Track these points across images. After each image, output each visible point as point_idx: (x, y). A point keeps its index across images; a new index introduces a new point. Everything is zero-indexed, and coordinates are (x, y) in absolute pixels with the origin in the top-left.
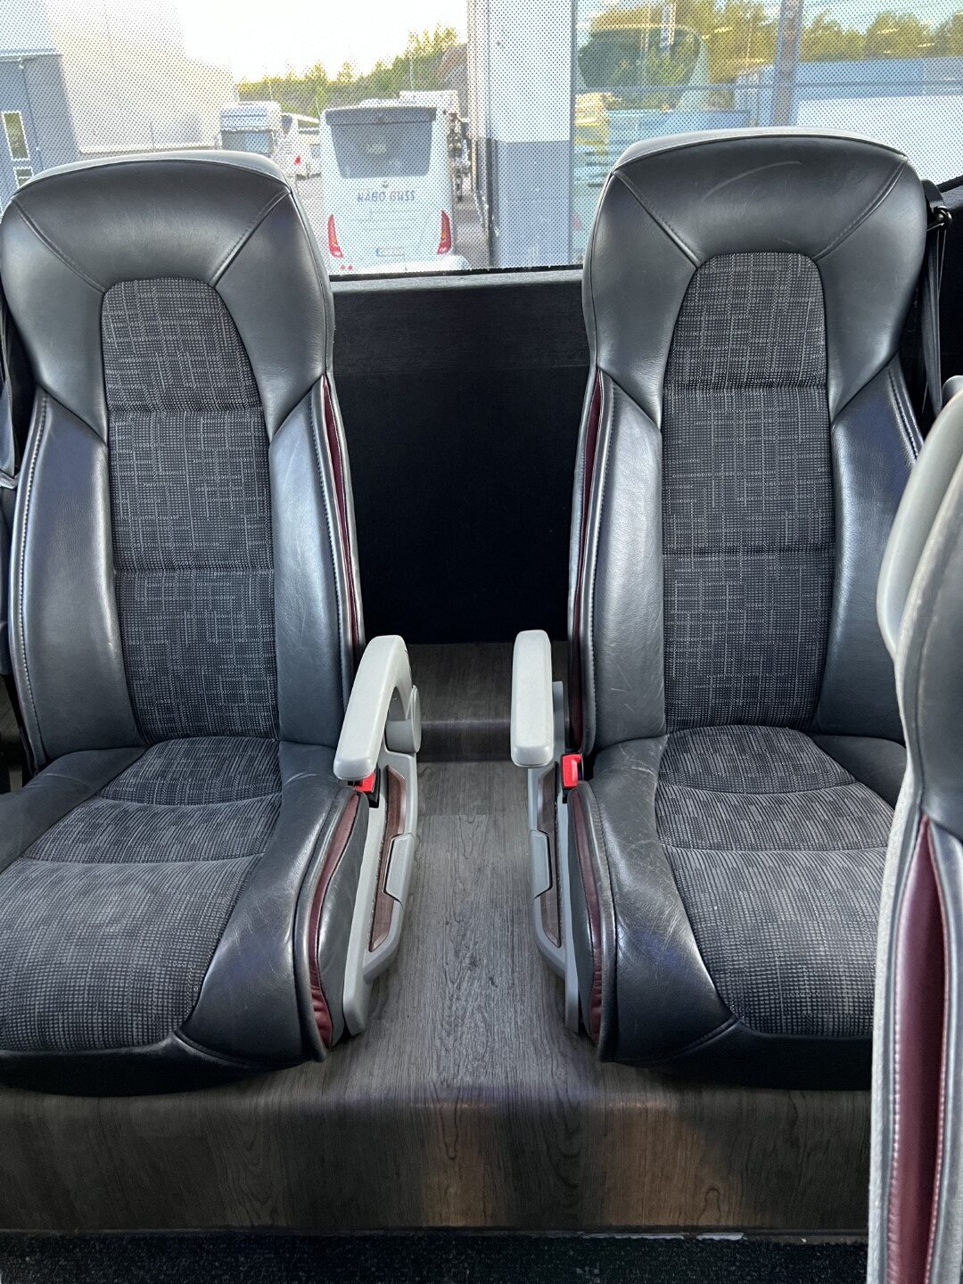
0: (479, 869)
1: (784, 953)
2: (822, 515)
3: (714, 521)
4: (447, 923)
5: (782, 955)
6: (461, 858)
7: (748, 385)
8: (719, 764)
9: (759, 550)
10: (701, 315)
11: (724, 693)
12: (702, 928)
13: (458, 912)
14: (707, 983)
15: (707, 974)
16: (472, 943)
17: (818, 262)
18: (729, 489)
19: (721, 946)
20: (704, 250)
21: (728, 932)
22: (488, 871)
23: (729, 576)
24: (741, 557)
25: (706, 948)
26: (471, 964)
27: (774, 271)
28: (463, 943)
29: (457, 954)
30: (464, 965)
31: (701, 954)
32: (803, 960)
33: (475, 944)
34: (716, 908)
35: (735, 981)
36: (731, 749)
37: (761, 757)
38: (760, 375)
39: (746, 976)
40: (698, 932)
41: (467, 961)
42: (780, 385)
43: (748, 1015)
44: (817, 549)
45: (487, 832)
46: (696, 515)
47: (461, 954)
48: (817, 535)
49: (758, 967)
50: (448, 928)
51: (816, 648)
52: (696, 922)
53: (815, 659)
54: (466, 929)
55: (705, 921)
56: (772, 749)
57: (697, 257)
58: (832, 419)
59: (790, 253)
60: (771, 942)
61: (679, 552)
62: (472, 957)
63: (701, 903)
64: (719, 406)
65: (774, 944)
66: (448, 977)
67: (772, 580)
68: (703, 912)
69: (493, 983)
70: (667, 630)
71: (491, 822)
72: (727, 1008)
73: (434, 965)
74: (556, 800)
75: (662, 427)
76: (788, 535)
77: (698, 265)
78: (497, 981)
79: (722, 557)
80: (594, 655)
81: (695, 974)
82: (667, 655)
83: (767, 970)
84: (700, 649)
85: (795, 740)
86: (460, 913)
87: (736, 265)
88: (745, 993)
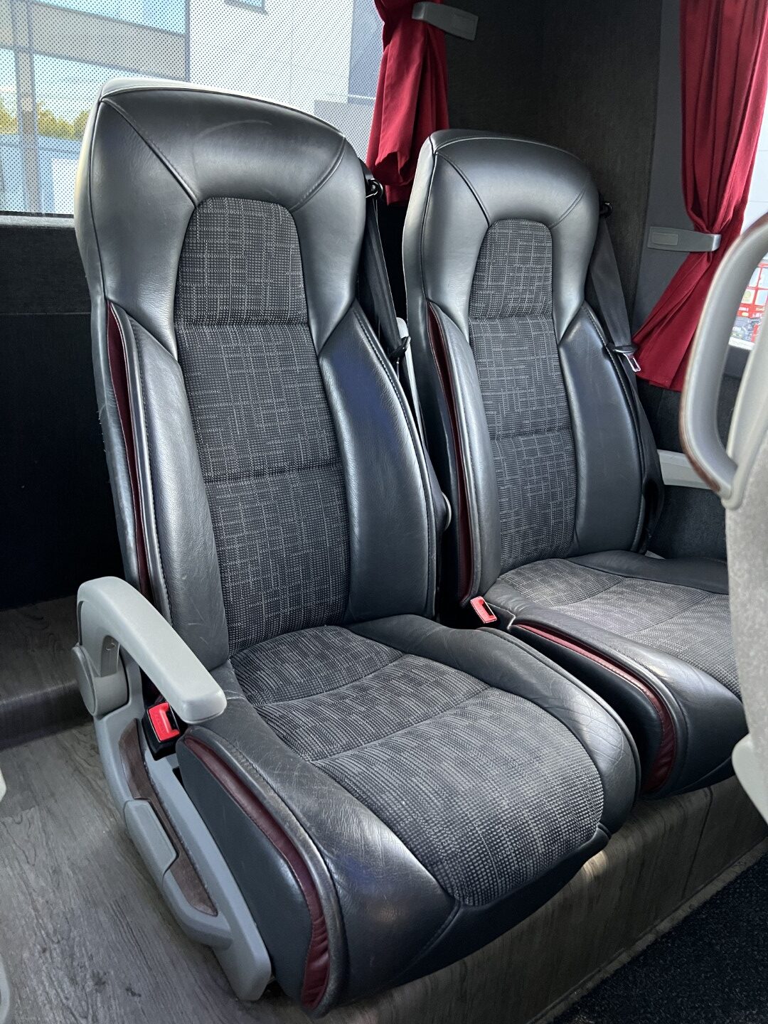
0: (54, 872)
1: (480, 820)
2: (325, 434)
3: (241, 448)
4: (44, 950)
5: (480, 823)
6: (26, 867)
7: (246, 323)
8: (292, 671)
9: (282, 471)
10: (203, 253)
11: (274, 607)
12: (402, 828)
13: (51, 931)
14: (429, 881)
15: (427, 872)
16: (86, 959)
17: (294, 214)
18: (249, 417)
19: (428, 838)
20: (202, 190)
21: (427, 821)
22: (66, 869)
23: (262, 496)
24: (268, 479)
25: (416, 846)
26: (96, 984)
27: (262, 217)
28: (75, 964)
29: (73, 981)
30: (88, 990)
31: (413, 853)
32: (497, 820)
33: (91, 958)
34: (404, 803)
35: (453, 866)
36: (294, 655)
37: (322, 657)
38: (257, 313)
39: (461, 857)
40: (401, 833)
41: (90, 983)
42: (272, 323)
43: (472, 894)
44: (328, 464)
45: (44, 825)
46: (226, 443)
47: (78, 979)
48: (326, 452)
49: (467, 843)
50: (48, 954)
51: (341, 549)
52: (394, 825)
53: (342, 559)
54: (72, 947)
55: (402, 820)
56: (327, 646)
57: (196, 196)
58: (317, 353)
59: (271, 202)
60: (466, 815)
61: (217, 479)
62: (93, 976)
63: (388, 804)
64: (226, 339)
65: (469, 816)
66: (75, 1013)
67: (297, 496)
68: (395, 812)
69: (134, 994)
70: (221, 555)
71: (45, 812)
72: (451, 897)
73: (51, 1009)
74: (143, 760)
75: (178, 357)
76: (303, 456)
77: (197, 204)
78: (136, 990)
79: (253, 481)
80: (168, 593)
81: (419, 877)
82: (223, 580)
83: (474, 843)
84: (250, 569)
85: (340, 634)
86: (55, 931)
87: (230, 207)
88: (464, 874)
